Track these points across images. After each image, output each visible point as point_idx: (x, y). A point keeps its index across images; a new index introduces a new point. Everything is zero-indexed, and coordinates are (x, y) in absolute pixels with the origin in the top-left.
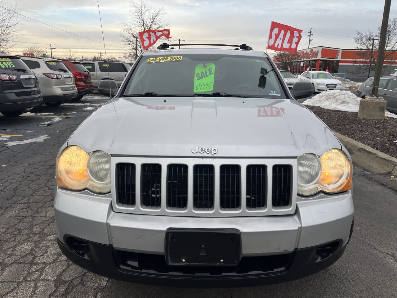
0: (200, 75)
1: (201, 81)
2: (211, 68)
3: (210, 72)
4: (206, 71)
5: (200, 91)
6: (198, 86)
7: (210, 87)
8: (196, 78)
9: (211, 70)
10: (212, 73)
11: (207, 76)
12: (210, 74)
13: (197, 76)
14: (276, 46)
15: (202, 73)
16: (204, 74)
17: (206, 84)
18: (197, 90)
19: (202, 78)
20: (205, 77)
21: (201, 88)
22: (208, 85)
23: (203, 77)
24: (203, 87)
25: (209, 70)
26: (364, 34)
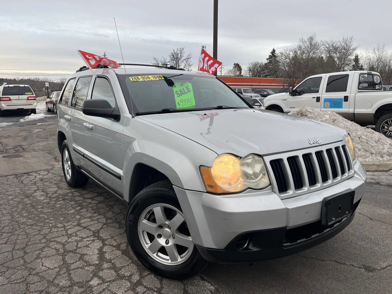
0: (179, 93)
1: (181, 97)
2: (188, 87)
3: (188, 89)
4: (183, 89)
5: (183, 107)
6: (180, 102)
7: (191, 103)
8: (176, 95)
9: (188, 88)
10: (190, 91)
11: (186, 93)
12: (189, 91)
13: (177, 94)
14: (205, 68)
15: (180, 90)
16: (182, 92)
17: (186, 100)
18: (180, 106)
19: (181, 95)
20: (184, 94)
21: (183, 104)
22: (189, 101)
23: (183, 95)
24: (184, 103)
25: (186, 88)
26: (160, 60)
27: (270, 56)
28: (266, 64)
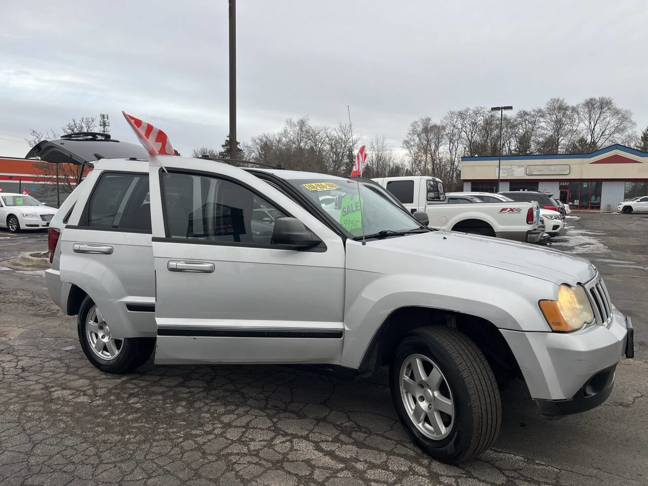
0: (346, 210)
9: (358, 205)
11: (354, 211)
12: (357, 210)
22: (354, 224)
27: (227, 141)
28: (221, 154)
